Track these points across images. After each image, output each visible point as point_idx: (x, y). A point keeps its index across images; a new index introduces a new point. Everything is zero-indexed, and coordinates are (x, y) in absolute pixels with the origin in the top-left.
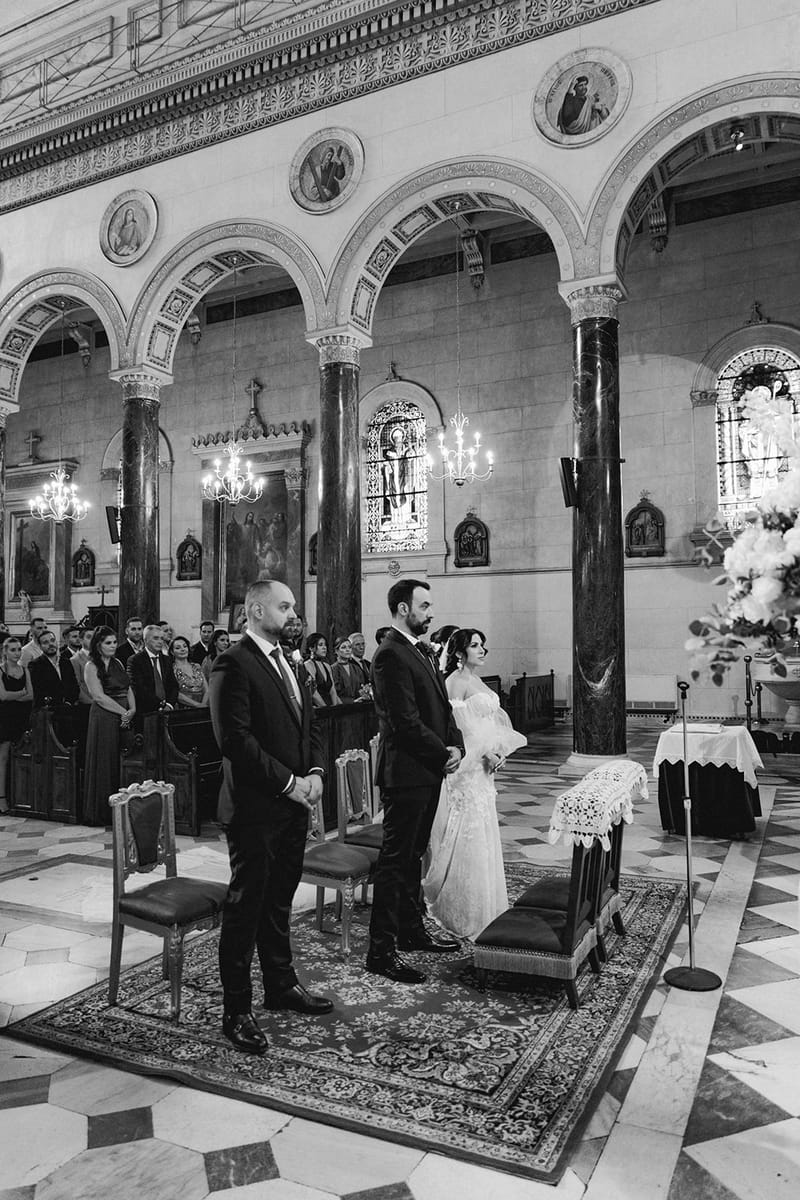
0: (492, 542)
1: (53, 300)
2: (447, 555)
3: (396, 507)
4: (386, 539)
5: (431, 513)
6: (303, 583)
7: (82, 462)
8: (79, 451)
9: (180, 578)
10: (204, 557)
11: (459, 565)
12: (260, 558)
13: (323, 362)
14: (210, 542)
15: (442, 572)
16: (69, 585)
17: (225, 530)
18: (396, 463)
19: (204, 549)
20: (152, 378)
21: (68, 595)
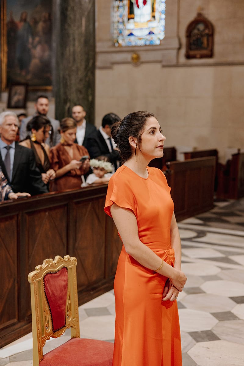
0: (217, 38)
2: (179, 49)
3: (138, 7)
4: (131, 34)
5: (168, 12)
11: (188, 56)
15: (174, 62)
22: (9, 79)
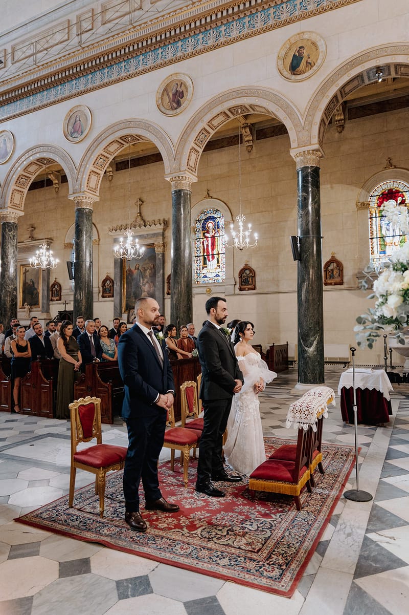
0: (257, 278)
1: (41, 160)
2: (235, 285)
3: (209, 261)
4: (205, 277)
5: (227, 264)
6: (164, 299)
7: (54, 239)
8: (53, 235)
9: (103, 297)
10: (115, 286)
11: (241, 289)
12: (143, 287)
13: (173, 189)
14: (118, 279)
15: (232, 293)
16: (49, 300)
17: (125, 273)
18: (210, 239)
19: (115, 282)
20: (89, 198)
21: (48, 305)
22: (127, 305)
